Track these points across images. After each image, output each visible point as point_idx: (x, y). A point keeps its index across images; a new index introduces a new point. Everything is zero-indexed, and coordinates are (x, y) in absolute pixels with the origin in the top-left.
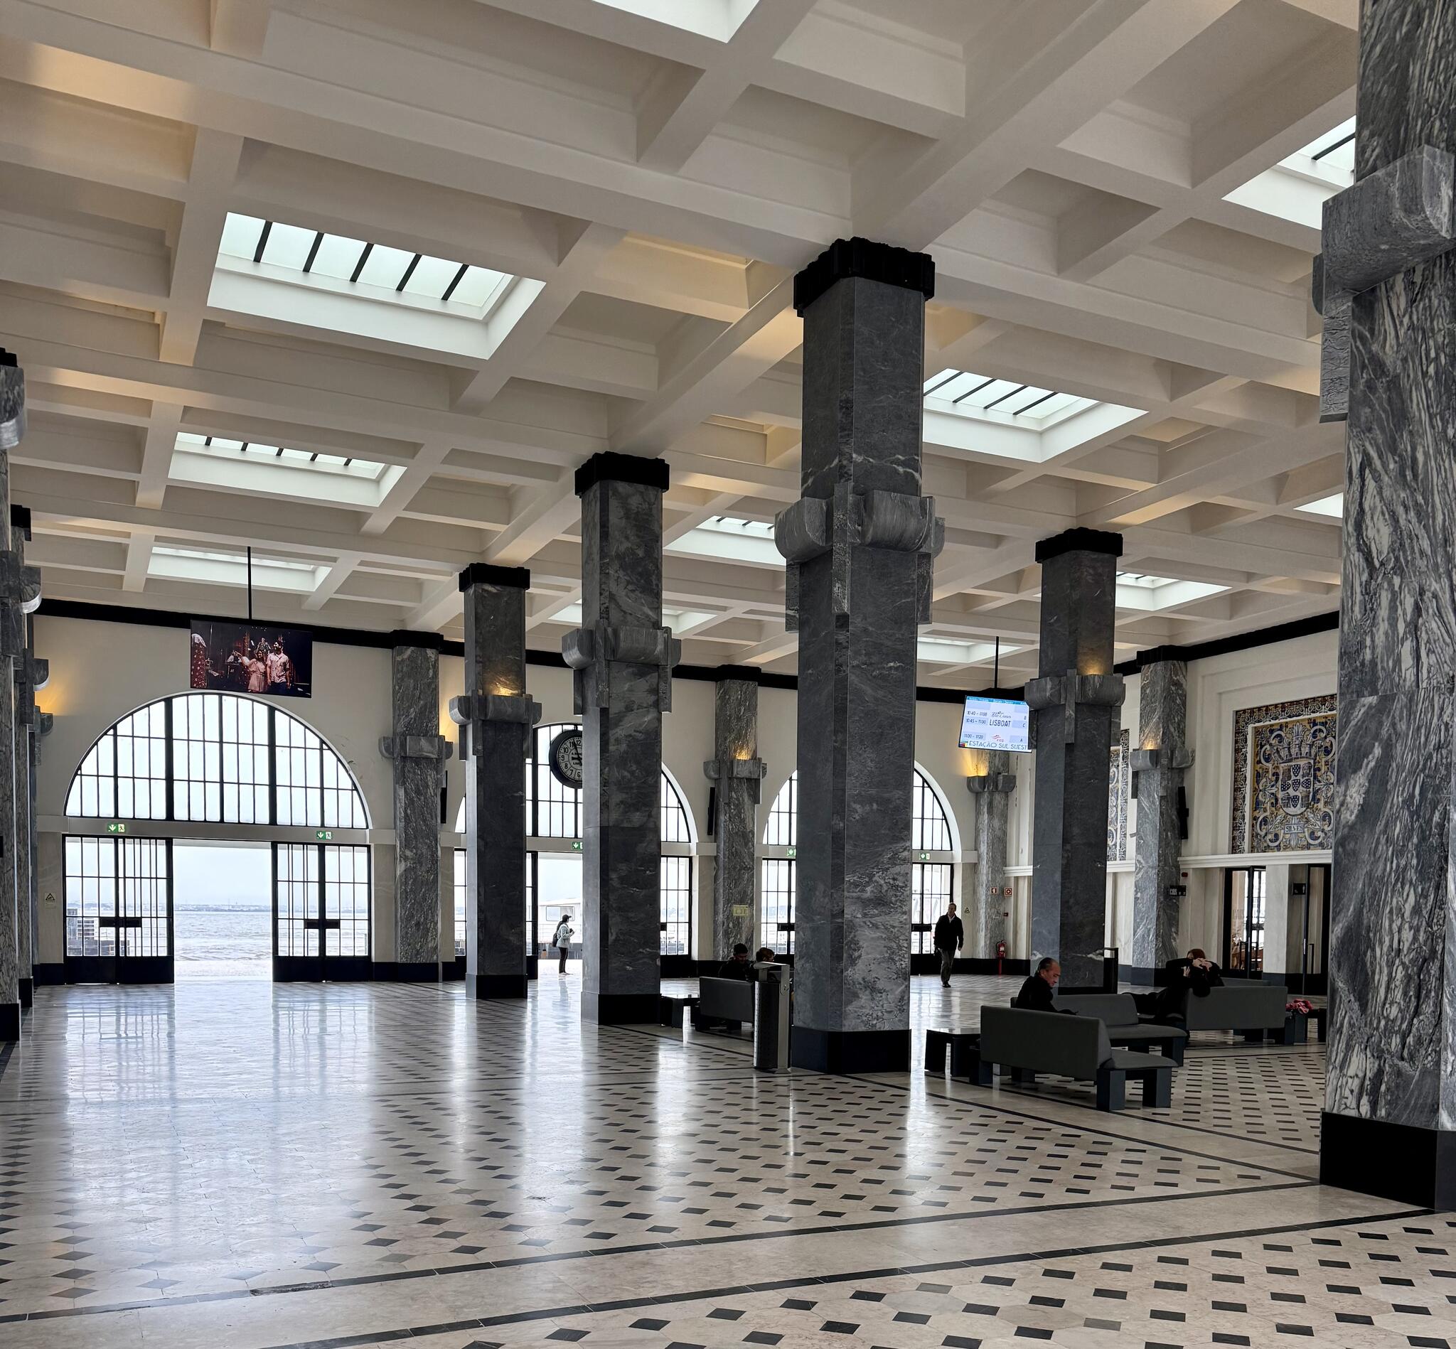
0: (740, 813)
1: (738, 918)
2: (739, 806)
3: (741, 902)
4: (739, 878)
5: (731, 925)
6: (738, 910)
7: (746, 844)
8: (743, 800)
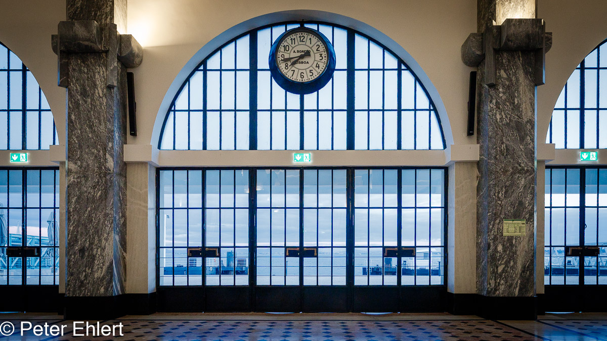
0: (513, 97)
1: (510, 239)
2: (511, 90)
3: (516, 216)
4: (512, 185)
5: (500, 248)
6: (511, 228)
7: (522, 139)
8: (517, 80)
